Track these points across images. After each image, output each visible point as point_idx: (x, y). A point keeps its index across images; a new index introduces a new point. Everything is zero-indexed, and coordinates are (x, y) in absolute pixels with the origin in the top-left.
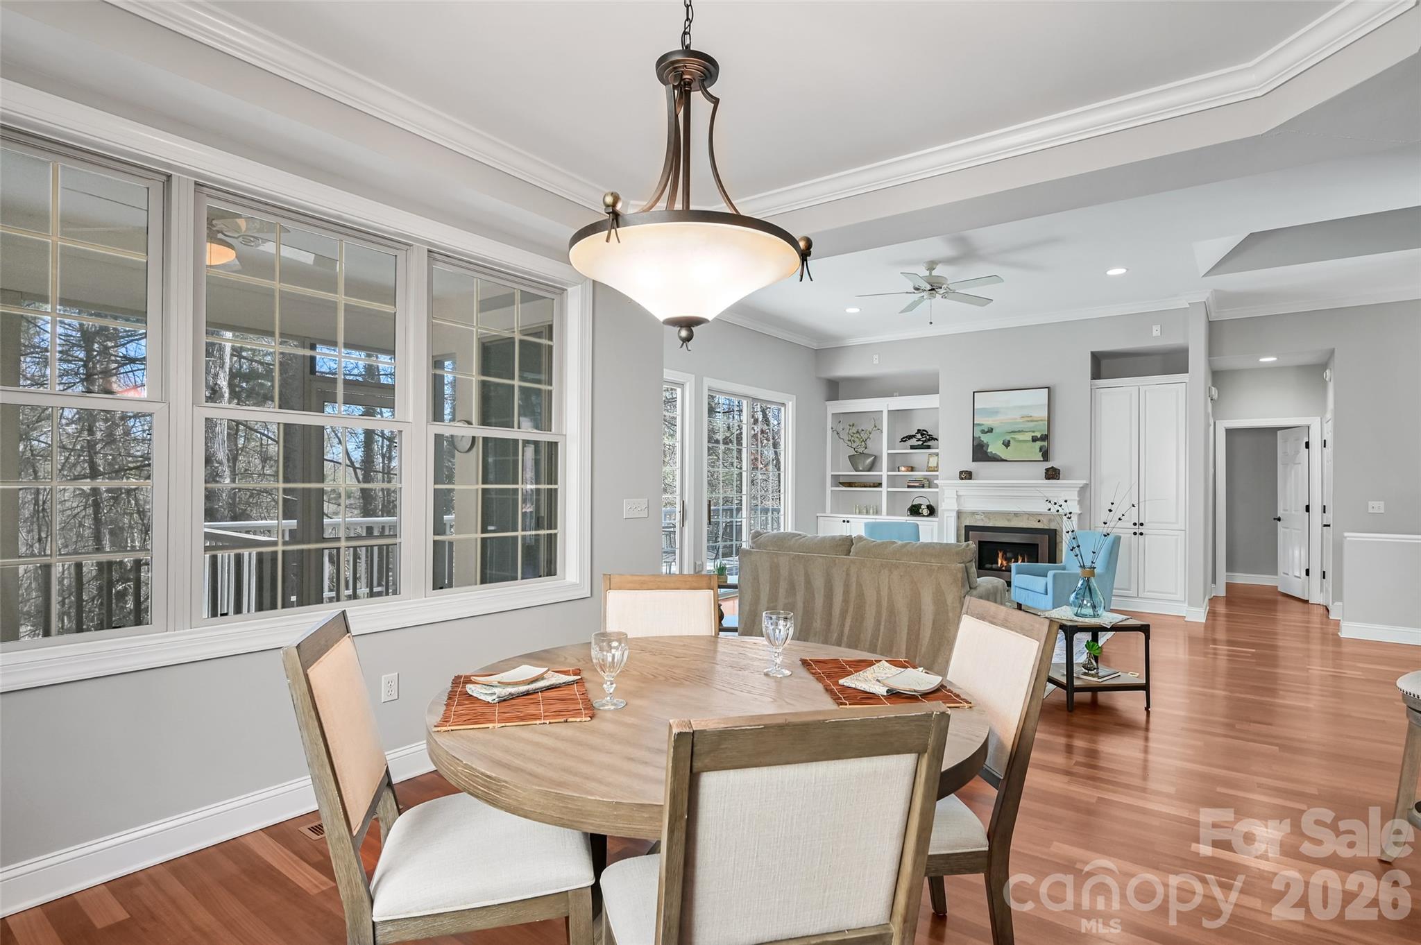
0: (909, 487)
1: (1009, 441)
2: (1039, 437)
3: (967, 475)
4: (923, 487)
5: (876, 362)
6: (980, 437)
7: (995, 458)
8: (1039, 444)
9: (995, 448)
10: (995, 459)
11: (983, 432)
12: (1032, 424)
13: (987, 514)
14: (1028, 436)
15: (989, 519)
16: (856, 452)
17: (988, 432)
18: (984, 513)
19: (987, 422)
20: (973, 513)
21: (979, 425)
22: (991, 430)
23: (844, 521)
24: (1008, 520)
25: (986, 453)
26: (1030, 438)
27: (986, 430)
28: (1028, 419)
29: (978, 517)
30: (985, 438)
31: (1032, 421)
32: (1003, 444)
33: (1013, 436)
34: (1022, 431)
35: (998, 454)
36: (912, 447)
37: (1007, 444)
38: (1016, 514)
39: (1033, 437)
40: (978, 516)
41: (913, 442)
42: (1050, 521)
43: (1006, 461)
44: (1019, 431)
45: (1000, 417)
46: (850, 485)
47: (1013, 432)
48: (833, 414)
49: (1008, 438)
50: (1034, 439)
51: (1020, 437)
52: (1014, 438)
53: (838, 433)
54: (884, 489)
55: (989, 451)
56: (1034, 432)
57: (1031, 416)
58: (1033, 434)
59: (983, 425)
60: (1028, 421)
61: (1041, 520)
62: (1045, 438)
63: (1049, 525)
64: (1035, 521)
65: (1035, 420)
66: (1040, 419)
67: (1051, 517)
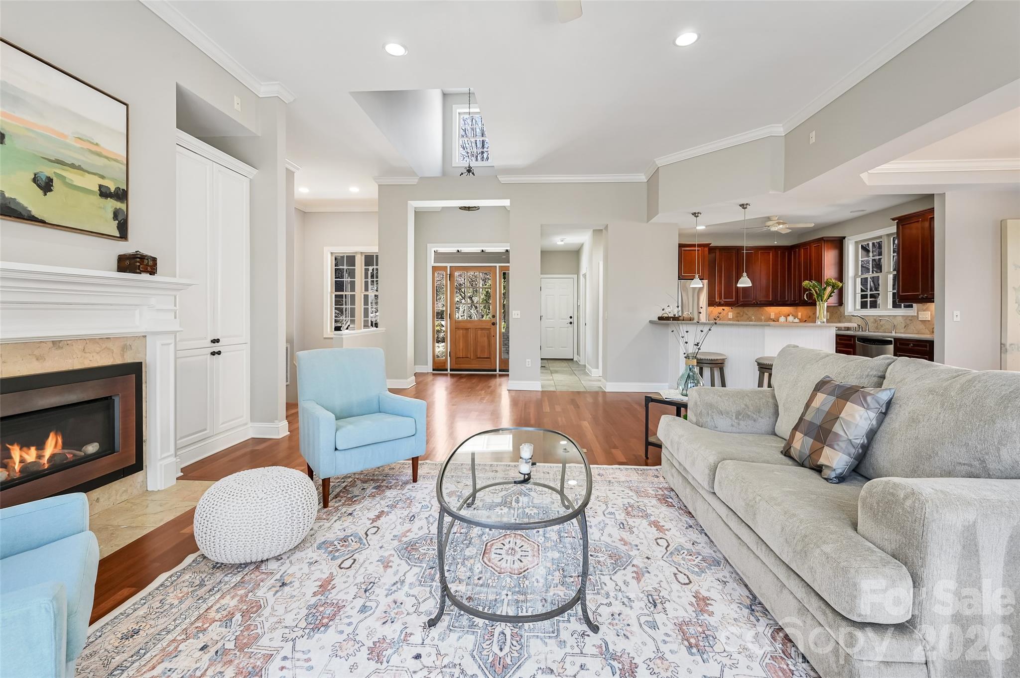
2: (113, 190)
8: (112, 204)
9: (11, 186)
10: (14, 212)
12: (100, 162)
14: (93, 184)
26: (96, 189)
28: (94, 148)
31: (99, 155)
33: (64, 173)
34: (79, 168)
35: (20, 200)
39: (100, 186)
42: (125, 348)
43: (45, 223)
44: (72, 166)
45: (28, 117)
47: (59, 163)
50: (104, 193)
51: (77, 179)
52: (62, 178)
56: (103, 177)
57: (97, 144)
58: (105, 183)
60: (91, 151)
61: (109, 349)
62: (122, 195)
63: (123, 356)
64: (98, 353)
65: (104, 153)
66: (114, 157)
67: (126, 342)
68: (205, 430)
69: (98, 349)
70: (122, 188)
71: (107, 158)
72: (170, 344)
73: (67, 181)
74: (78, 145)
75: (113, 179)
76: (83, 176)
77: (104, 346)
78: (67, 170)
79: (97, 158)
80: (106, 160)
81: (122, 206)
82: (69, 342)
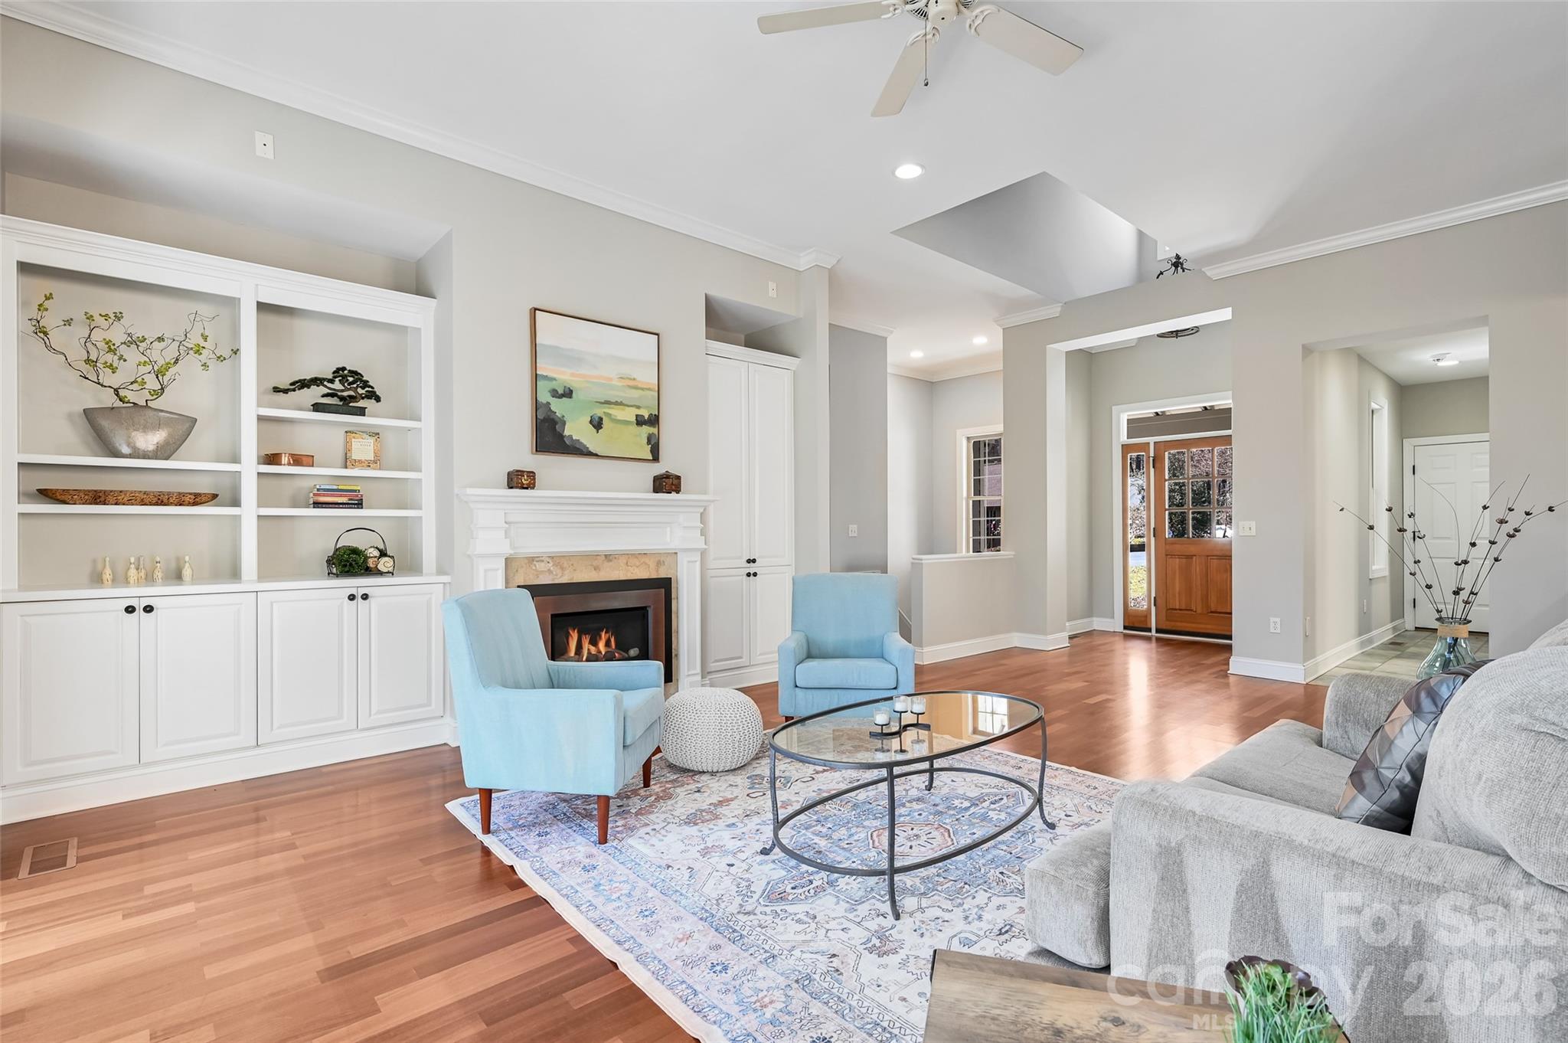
0: (317, 505)
1: (601, 419)
2: (646, 417)
3: (521, 480)
4: (359, 505)
6: (549, 403)
7: (577, 448)
8: (646, 430)
9: (576, 429)
10: (578, 450)
11: (555, 394)
12: (636, 394)
13: (557, 559)
14: (630, 415)
15: (562, 569)
16: (122, 400)
17: (562, 395)
18: (552, 558)
19: (562, 374)
20: (532, 560)
21: (546, 378)
22: (568, 394)
23: (130, 610)
24: (596, 568)
25: (561, 436)
26: (633, 419)
27: (561, 391)
28: (631, 383)
29: (541, 566)
30: (558, 407)
31: (636, 388)
32: (591, 422)
33: (609, 411)
34: (621, 404)
35: (582, 440)
36: (317, 408)
37: (597, 424)
38: (608, 557)
39: (637, 416)
40: (543, 564)
41: (315, 394)
42: (659, 563)
43: (596, 455)
44: (617, 403)
45: (586, 372)
47: (607, 403)
49: (599, 412)
50: (640, 421)
51: (619, 413)
52: (608, 415)
54: (247, 511)
55: (566, 433)
56: (638, 407)
57: (634, 379)
58: (640, 412)
59: (555, 379)
60: (629, 386)
61: (646, 564)
62: (654, 421)
63: (657, 571)
64: (637, 567)
65: (640, 386)
66: (648, 387)
67: (660, 558)
68: (741, 658)
69: (638, 564)
70: (653, 413)
71: (642, 389)
72: (696, 561)
73: (613, 417)
74: (620, 384)
75: (647, 407)
76: (623, 410)
77: (643, 560)
78: (613, 408)
79: (634, 391)
80: (641, 391)
81: (653, 430)
82: (617, 556)
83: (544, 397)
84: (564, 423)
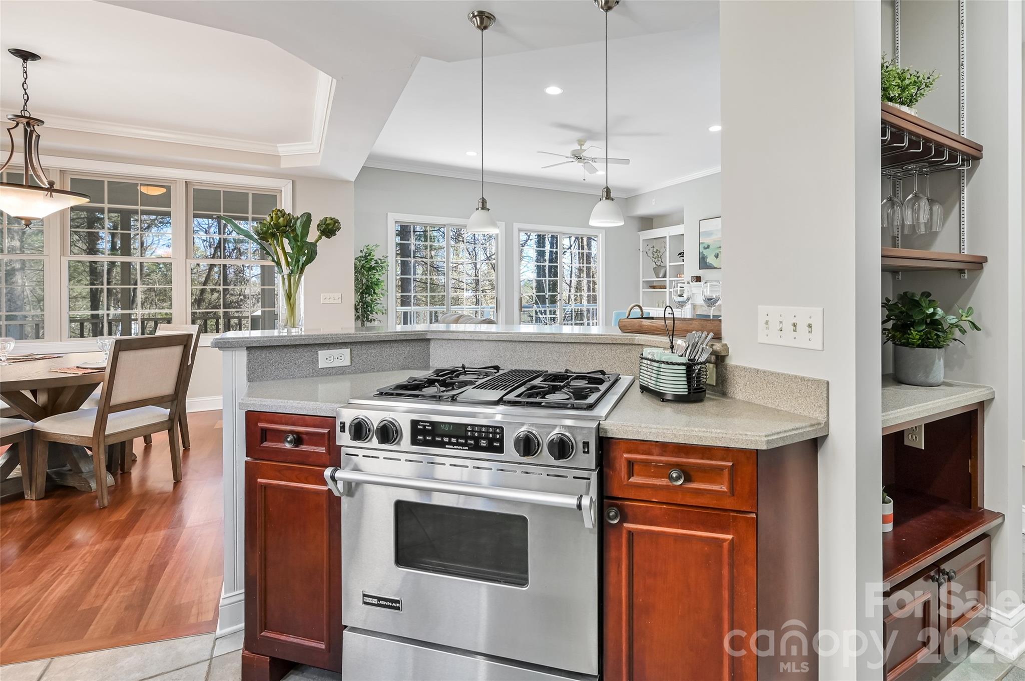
1: (718, 254)
3: (698, 279)
5: (654, 204)
6: (703, 252)
7: (710, 266)
9: (711, 260)
11: (705, 248)
16: (657, 265)
17: (707, 248)
19: (706, 240)
21: (702, 243)
22: (708, 247)
25: (706, 263)
30: (706, 252)
32: (715, 256)
33: (720, 250)
35: (712, 263)
37: (717, 256)
43: (716, 268)
45: (714, 237)
46: (654, 287)
47: (720, 247)
48: (643, 240)
49: (717, 252)
52: (721, 252)
53: (647, 253)
54: (667, 290)
55: (707, 261)
59: (704, 243)
83: (702, 250)
84: (707, 258)
